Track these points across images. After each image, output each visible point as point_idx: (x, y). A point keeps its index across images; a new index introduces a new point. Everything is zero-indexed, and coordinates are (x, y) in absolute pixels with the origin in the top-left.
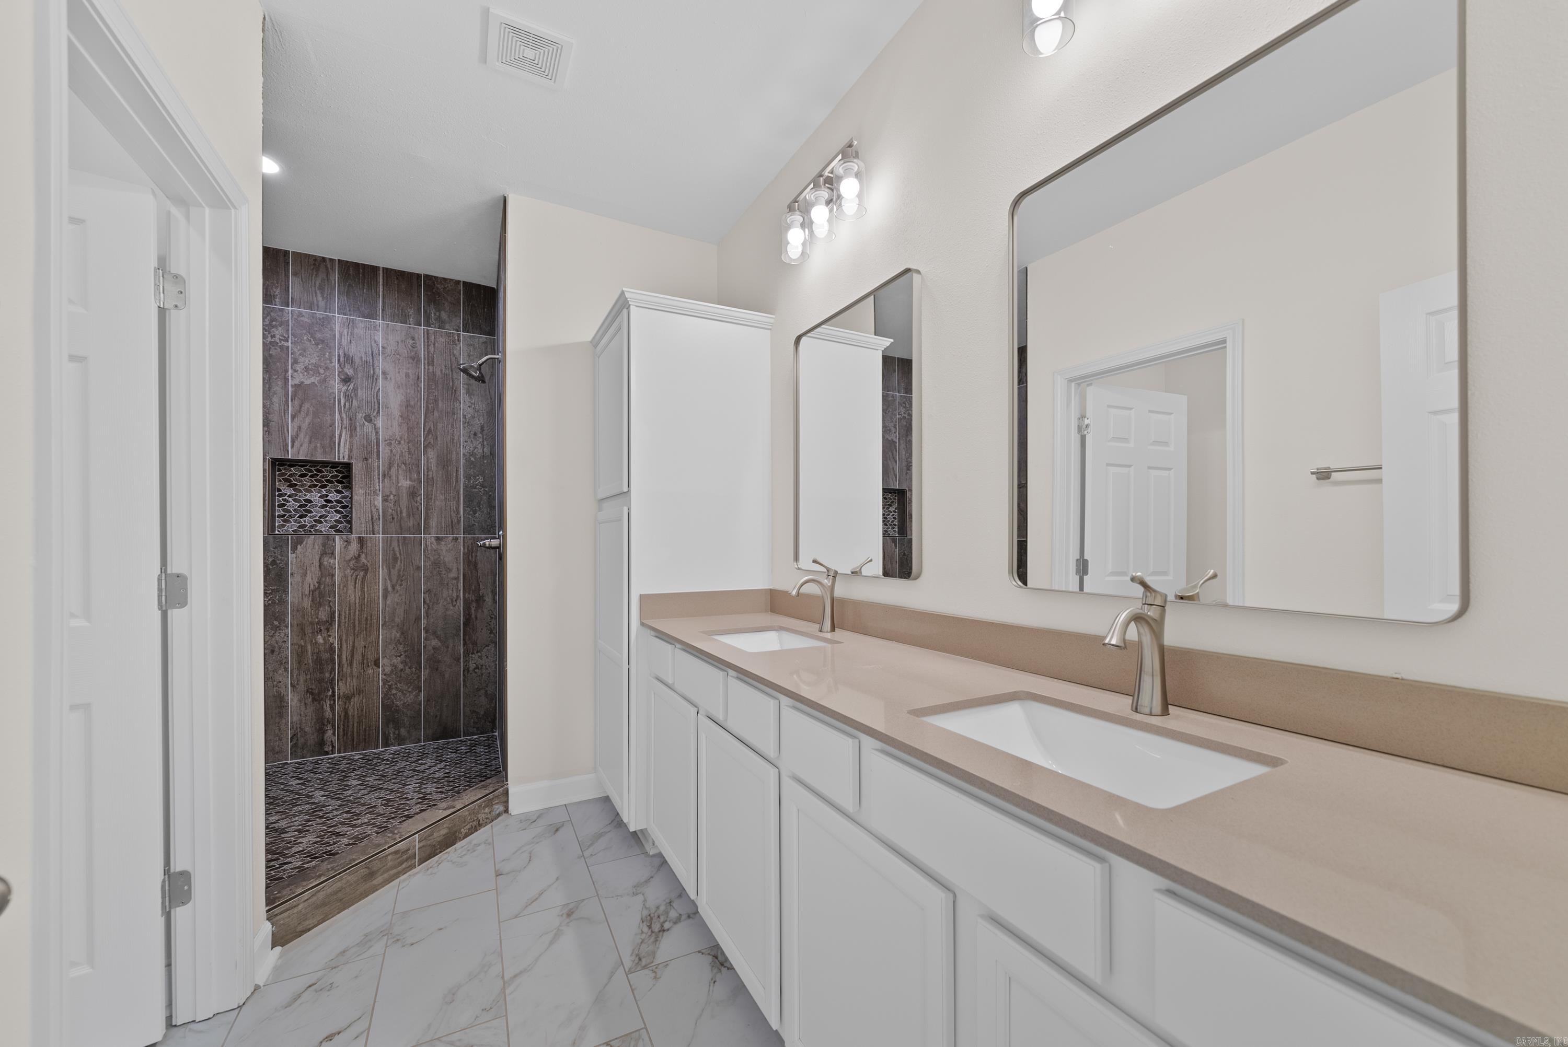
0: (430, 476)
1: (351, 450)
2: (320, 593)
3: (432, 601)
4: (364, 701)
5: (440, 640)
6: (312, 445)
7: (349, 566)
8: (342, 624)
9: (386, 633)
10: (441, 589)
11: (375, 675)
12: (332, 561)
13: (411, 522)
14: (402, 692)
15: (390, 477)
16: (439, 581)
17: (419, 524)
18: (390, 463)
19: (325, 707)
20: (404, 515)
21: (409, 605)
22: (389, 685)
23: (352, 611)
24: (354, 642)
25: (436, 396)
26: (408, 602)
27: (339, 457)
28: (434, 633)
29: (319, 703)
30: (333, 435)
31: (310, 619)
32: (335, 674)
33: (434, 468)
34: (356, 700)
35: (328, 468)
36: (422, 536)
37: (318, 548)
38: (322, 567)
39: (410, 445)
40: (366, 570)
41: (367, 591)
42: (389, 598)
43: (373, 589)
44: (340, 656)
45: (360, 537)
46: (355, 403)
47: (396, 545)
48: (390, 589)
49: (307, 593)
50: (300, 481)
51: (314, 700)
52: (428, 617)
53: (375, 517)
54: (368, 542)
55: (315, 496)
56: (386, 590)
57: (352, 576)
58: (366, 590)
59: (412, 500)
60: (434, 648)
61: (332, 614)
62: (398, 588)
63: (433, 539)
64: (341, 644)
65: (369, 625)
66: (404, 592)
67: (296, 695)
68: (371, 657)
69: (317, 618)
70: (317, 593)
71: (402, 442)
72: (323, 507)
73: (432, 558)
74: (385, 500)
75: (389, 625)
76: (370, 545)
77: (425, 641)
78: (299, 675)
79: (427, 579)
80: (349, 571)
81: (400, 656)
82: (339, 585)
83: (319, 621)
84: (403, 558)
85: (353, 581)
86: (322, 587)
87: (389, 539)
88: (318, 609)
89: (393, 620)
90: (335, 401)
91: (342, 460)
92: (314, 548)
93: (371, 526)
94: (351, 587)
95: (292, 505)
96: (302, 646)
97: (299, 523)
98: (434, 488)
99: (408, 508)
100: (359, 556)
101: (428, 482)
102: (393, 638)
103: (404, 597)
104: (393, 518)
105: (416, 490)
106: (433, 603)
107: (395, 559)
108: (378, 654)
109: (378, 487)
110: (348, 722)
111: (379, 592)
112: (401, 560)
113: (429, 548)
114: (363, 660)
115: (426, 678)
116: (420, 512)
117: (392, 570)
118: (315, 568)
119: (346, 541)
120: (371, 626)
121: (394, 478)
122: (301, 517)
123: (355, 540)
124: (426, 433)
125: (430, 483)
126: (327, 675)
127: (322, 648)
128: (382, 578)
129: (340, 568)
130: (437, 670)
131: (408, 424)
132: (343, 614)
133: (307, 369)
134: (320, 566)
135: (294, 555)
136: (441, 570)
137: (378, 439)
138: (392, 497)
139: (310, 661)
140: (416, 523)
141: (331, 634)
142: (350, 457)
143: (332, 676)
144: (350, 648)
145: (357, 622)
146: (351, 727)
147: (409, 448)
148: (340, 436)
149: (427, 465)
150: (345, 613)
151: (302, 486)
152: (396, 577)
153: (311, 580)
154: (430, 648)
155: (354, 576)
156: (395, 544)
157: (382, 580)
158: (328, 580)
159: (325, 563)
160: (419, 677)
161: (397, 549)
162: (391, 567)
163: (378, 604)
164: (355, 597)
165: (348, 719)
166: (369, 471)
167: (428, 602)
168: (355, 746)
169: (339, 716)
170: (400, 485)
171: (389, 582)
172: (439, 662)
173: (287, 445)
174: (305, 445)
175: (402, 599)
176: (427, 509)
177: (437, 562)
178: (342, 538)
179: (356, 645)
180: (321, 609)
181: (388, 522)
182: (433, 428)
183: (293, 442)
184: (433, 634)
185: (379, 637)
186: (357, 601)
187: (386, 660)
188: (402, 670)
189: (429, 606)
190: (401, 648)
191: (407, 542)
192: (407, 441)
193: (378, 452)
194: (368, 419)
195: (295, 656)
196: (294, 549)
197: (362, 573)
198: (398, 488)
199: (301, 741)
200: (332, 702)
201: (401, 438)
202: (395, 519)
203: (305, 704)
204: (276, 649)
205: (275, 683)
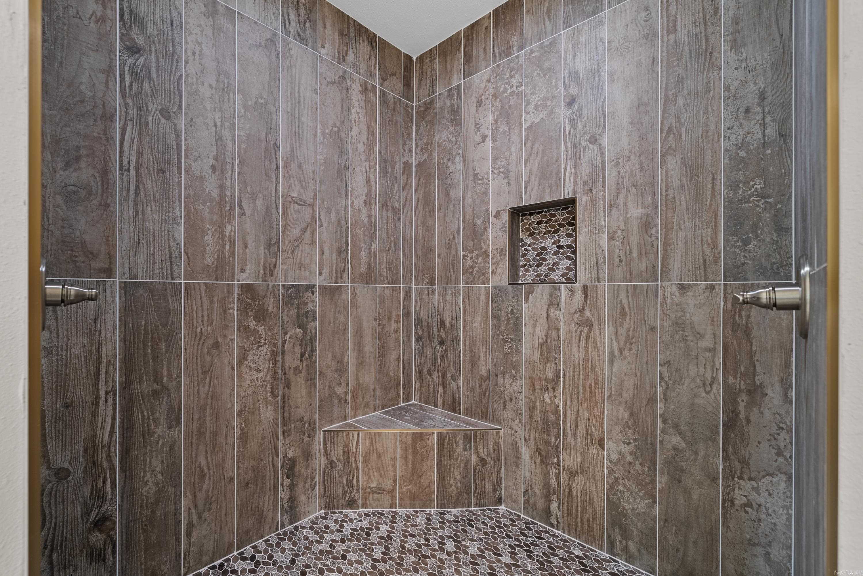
0: (671, 196)
1: (575, 183)
2: (547, 348)
3: (673, 378)
4: (588, 484)
5: (684, 439)
6: (541, 187)
7: (573, 320)
8: (567, 386)
9: (612, 409)
10: (686, 362)
11: (599, 458)
12: (557, 313)
13: (644, 264)
14: (631, 493)
15: (617, 208)
16: (683, 350)
17: (654, 267)
18: (617, 189)
19: (551, 474)
20: (635, 255)
21: (641, 379)
22: (615, 477)
23: (576, 373)
24: (578, 411)
25: (679, 75)
26: (639, 374)
27: (564, 194)
28: (676, 426)
29: (546, 468)
30: (559, 170)
31: (539, 374)
32: (560, 440)
33: (676, 184)
34: (579, 479)
35: (560, 211)
36: (659, 283)
37: (546, 299)
38: (549, 319)
39: (643, 158)
40: (591, 327)
41: (592, 352)
42: (615, 364)
43: (598, 351)
44: (564, 422)
45: (584, 286)
46: (580, 125)
47: (625, 295)
48: (617, 352)
49: (537, 346)
50: (537, 229)
51: (542, 462)
52: (666, 400)
53: (601, 260)
54: (593, 292)
55: (548, 243)
56: (612, 354)
57: (576, 331)
58: (590, 350)
59: (645, 235)
60: (675, 449)
61: (558, 372)
62: (626, 352)
63: (674, 288)
64: (566, 408)
65: (593, 395)
66: (634, 360)
67: (528, 450)
68: (596, 435)
69: (545, 374)
70: (544, 347)
71: (632, 157)
72: (556, 253)
73: (673, 316)
74: (611, 238)
75: (615, 400)
76: (595, 295)
77: (662, 435)
78: (530, 430)
79: (666, 346)
80: (573, 326)
81: (629, 444)
82: (564, 340)
83: (546, 378)
84: (633, 314)
85: (577, 338)
86: (549, 340)
87: (616, 288)
88: (545, 365)
89: (620, 394)
90: (560, 131)
91: (567, 197)
92: (542, 298)
93: (596, 272)
94: (575, 345)
95: (532, 254)
96: (533, 401)
97: (536, 272)
98: (676, 212)
99: (639, 246)
100: (583, 308)
101: (666, 205)
102: (620, 417)
103: (634, 366)
104: (621, 261)
105: (650, 219)
106: (674, 382)
107: (623, 314)
108: (603, 432)
109: (603, 223)
110: (572, 502)
111: (604, 355)
112: (630, 316)
113: (669, 301)
114: (587, 434)
115: (663, 487)
116: (655, 250)
117: (619, 328)
118: (543, 320)
119: (571, 291)
120: (595, 396)
121: (622, 207)
122: (538, 266)
123: (580, 289)
124: (664, 134)
125: (671, 206)
126: (553, 439)
127: (549, 408)
128: (608, 337)
129: (565, 322)
130: (679, 482)
131: (639, 130)
132: (568, 375)
133: (536, 107)
134: (547, 318)
135: (527, 305)
136: (687, 334)
137: (603, 162)
138: (619, 233)
139: (539, 419)
140: (650, 266)
141: (557, 395)
142: (575, 191)
143: (557, 442)
144: (574, 415)
145: (581, 387)
146: (574, 508)
147: (641, 163)
148: (565, 169)
149: (667, 181)
150: (570, 374)
151: (539, 233)
152: (624, 338)
153: (540, 332)
154: (669, 446)
155: (578, 333)
156: (623, 294)
157: (608, 341)
158: (554, 334)
159: (552, 315)
160: (654, 481)
161: (625, 301)
162: (618, 324)
163: (603, 369)
164: (579, 358)
165: (572, 499)
166: (593, 202)
167: (666, 379)
168: (578, 533)
169: (564, 491)
170: (629, 215)
171: (615, 344)
172: (682, 471)
173: (521, 192)
174: (536, 188)
175: (631, 369)
176: (666, 244)
177: (680, 321)
178: (567, 287)
179: (580, 414)
180: (548, 365)
181: (615, 265)
182: (674, 124)
183: (526, 188)
184: (673, 428)
185: (604, 412)
186: (581, 362)
187: (611, 442)
188: (630, 463)
189: (667, 385)
190: (630, 433)
191: (638, 291)
192: (638, 154)
193: (604, 178)
194: (593, 140)
195: (527, 410)
196: (527, 299)
197: (586, 330)
198: (627, 221)
199: (532, 500)
200: (557, 472)
201: (631, 152)
202: (623, 262)
203: (535, 463)
204: (514, 399)
205: (513, 431)
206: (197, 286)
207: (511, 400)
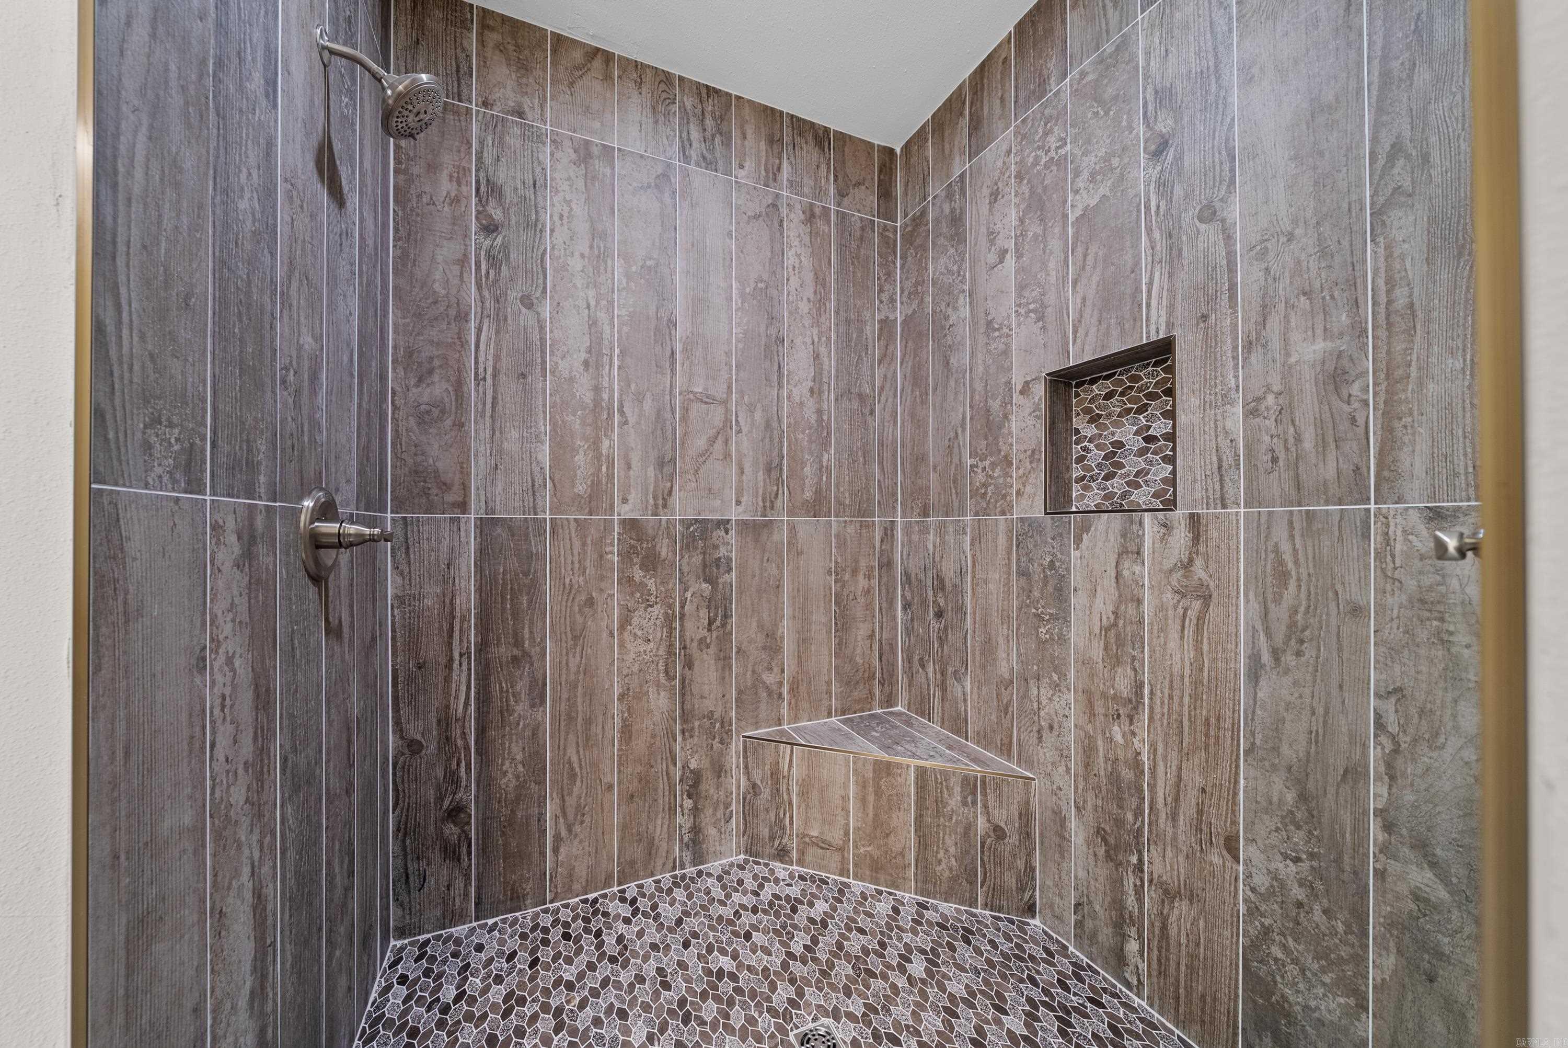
0: (1401, 303)
1: (1171, 308)
2: (1118, 636)
3: (1411, 730)
4: (1201, 923)
5: (1443, 877)
6: (1104, 326)
7: (1169, 583)
8: (1157, 717)
9: (1256, 779)
10: (1449, 697)
11: (1227, 876)
12: (1137, 569)
13: (1331, 465)
14: (1303, 971)
15: (1264, 346)
16: (1441, 666)
17: (1357, 469)
18: (1264, 307)
19: (1125, 883)
20: (1308, 444)
21: (1325, 722)
22: (1262, 925)
23: (1177, 693)
24: (1180, 769)
25: (1419, 15)
26: (1320, 711)
27: (1148, 333)
28: (1422, 846)
29: (1117, 870)
30: (1137, 288)
31: (1102, 686)
32: (1143, 821)
33: (1415, 270)
34: (1181, 910)
35: (1150, 369)
36: (1372, 506)
37: (1114, 541)
38: (1121, 581)
39: (1326, 228)
40: (1207, 599)
41: (1209, 652)
42: (1263, 683)
43: (1224, 651)
44: (1152, 787)
45: (1192, 516)
46: (1178, 191)
47: (1285, 535)
48: (1266, 657)
49: (1097, 631)
50: (1106, 407)
51: (1108, 857)
52: (1392, 778)
53: (1228, 460)
54: (1210, 527)
55: (1127, 433)
56: (1255, 659)
57: (1175, 607)
58: (1206, 648)
59: (1334, 398)
60: (1417, 897)
61: (1139, 686)
62: (1289, 659)
63: (1414, 517)
64: (1154, 759)
65: (1212, 741)
66: (1309, 677)
67: (1082, 827)
68: (1219, 826)
69: (1113, 687)
70: (1112, 634)
71: (1299, 232)
72: (1142, 452)
73: (1411, 584)
74: (1252, 412)
75: (1262, 760)
76: (1216, 535)
77: (1382, 857)
78: (1085, 790)
79: (1391, 652)
80: (1169, 595)
81: (1297, 860)
82: (1151, 624)
83: (1115, 694)
84: (1304, 577)
85: (1178, 621)
86: (1121, 623)
87: (1264, 518)
88: (1113, 669)
89: (1276, 749)
90: (1139, 211)
91: (1154, 338)
92: (1107, 540)
93: (1218, 487)
94: (1174, 635)
95: (1096, 456)
96: (1090, 737)
97: (1104, 489)
98: (1418, 338)
99: (1319, 423)
100: (1191, 561)
101: (1390, 325)
102: (1275, 799)
103: (1308, 691)
104: (1275, 460)
105: (1345, 362)
106: (1415, 740)
107: (1282, 576)
108: (1235, 823)
109: (1233, 381)
110: (1168, 950)
111: (1237, 661)
112: (1299, 580)
113: (1399, 547)
114: (1199, 821)
115: (1383, 980)
116: (1361, 430)
117: (1272, 606)
118: (1108, 582)
119: (1165, 525)
120: (1217, 743)
121: (1276, 344)
122: (1106, 478)
123: (1183, 522)
124: (1381, 162)
125: (1401, 324)
126: (1130, 817)
127: (1121, 753)
128: (1247, 623)
129: (1152, 587)
130: (1431, 981)
131: (1315, 168)
132: (1159, 694)
133: (1093, 175)
134: (1117, 578)
135: (1078, 553)
136: (1452, 628)
137: (1230, 256)
138: (1270, 399)
139: (1102, 773)
140: (1347, 468)
141: (1136, 731)
142: (1170, 325)
143: (1138, 824)
144: (1172, 776)
145: (1186, 723)
146: (1173, 965)
147: (1320, 239)
148: (1150, 284)
149: (1389, 269)
150: (1162, 693)
151: (1109, 416)
152: (1284, 628)
153: (1104, 605)
154: (1403, 888)
155: (1180, 611)
156: (1280, 533)
157: (1246, 631)
158: (1131, 610)
159: (1126, 573)
160: (1359, 960)
161: (1285, 547)
162: (1270, 597)
163: (1236, 691)
164: (1183, 661)
165: (1168, 944)
166: (1210, 341)
167: (1393, 728)
168: (1182, 1018)
169: (1152, 924)
170: (1292, 360)
171: (1263, 638)
172: (1439, 955)
173: (1067, 342)
174: (1094, 329)
175: (1301, 697)
176: (1389, 417)
177: (1431, 597)
178: (1156, 518)
179: (1184, 777)
180: (1120, 670)
181: (1261, 470)
182: (1407, 134)
183: (1075, 332)
184: (1412, 847)
185: (1236, 782)
186: (1187, 672)
187: (1252, 849)
188: (1300, 905)
189: (1397, 744)
190: (1298, 837)
191: (1317, 526)
192: (1314, 221)
193: (1232, 287)
194: (1209, 214)
195: (1080, 751)
196: (1079, 540)
197: (1197, 605)
198: (1288, 371)
199: (1089, 924)
200: (1138, 883)
201: (1295, 222)
202: (1281, 463)
203: (1095, 855)
204: (1056, 726)
205: (1054, 787)
206: (565, 522)
207: (1051, 728)
